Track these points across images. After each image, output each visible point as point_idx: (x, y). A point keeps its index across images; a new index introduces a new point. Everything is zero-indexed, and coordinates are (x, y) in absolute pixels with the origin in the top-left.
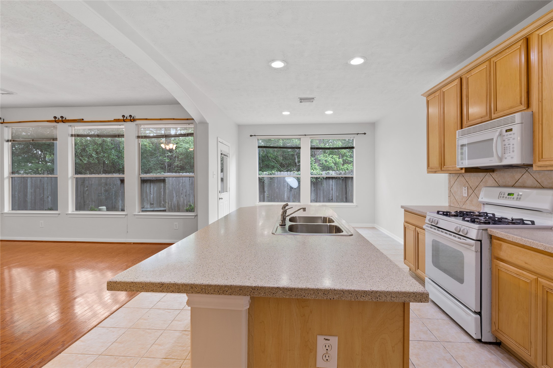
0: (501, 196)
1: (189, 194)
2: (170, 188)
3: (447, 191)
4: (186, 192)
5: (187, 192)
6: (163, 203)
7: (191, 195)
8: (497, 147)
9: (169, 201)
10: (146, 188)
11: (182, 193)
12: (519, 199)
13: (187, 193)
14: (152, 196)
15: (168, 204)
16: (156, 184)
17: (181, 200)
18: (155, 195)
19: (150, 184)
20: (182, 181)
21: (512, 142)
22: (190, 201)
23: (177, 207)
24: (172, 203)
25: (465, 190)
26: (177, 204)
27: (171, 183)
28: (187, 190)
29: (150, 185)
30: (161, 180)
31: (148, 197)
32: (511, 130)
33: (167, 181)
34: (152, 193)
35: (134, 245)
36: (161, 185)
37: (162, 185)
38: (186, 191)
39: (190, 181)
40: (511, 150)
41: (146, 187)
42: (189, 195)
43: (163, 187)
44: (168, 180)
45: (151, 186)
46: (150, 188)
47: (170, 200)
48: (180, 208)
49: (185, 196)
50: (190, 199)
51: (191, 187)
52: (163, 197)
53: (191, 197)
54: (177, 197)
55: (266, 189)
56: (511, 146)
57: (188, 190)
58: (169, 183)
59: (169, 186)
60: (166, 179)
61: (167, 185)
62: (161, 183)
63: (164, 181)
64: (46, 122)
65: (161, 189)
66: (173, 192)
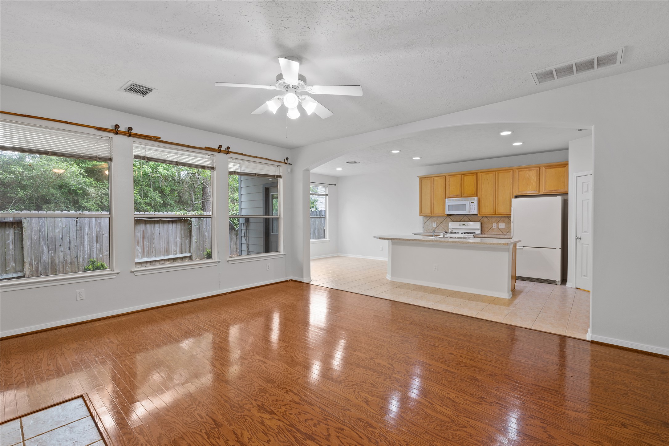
0: (460, 225)
1: (75, 246)
2: (34, 237)
3: (422, 225)
4: (70, 243)
5: (72, 242)
6: (14, 265)
7: (80, 247)
8: (467, 207)
9: (31, 259)
11: (62, 245)
12: (467, 226)
13: (72, 244)
15: (31, 264)
17: (59, 256)
20: (60, 225)
21: (474, 206)
22: (78, 256)
23: (51, 268)
24: (38, 263)
25: (435, 224)
26: (51, 264)
27: (35, 228)
28: (72, 239)
30: (7, 224)
32: (473, 202)
33: (25, 225)
35: (231, 294)
36: (7, 233)
38: (70, 240)
39: (78, 224)
40: (474, 209)
44: (27, 222)
47: (34, 259)
48: (57, 269)
49: (68, 249)
50: (79, 253)
51: (79, 233)
52: (13, 253)
53: (81, 249)
54: (50, 252)
55: (194, 233)
56: (474, 208)
58: (32, 228)
59: (33, 233)
60: (23, 221)
61: (26, 232)
62: (7, 229)
63: (18, 224)
64: (94, 129)
65: (9, 239)
66: (41, 243)
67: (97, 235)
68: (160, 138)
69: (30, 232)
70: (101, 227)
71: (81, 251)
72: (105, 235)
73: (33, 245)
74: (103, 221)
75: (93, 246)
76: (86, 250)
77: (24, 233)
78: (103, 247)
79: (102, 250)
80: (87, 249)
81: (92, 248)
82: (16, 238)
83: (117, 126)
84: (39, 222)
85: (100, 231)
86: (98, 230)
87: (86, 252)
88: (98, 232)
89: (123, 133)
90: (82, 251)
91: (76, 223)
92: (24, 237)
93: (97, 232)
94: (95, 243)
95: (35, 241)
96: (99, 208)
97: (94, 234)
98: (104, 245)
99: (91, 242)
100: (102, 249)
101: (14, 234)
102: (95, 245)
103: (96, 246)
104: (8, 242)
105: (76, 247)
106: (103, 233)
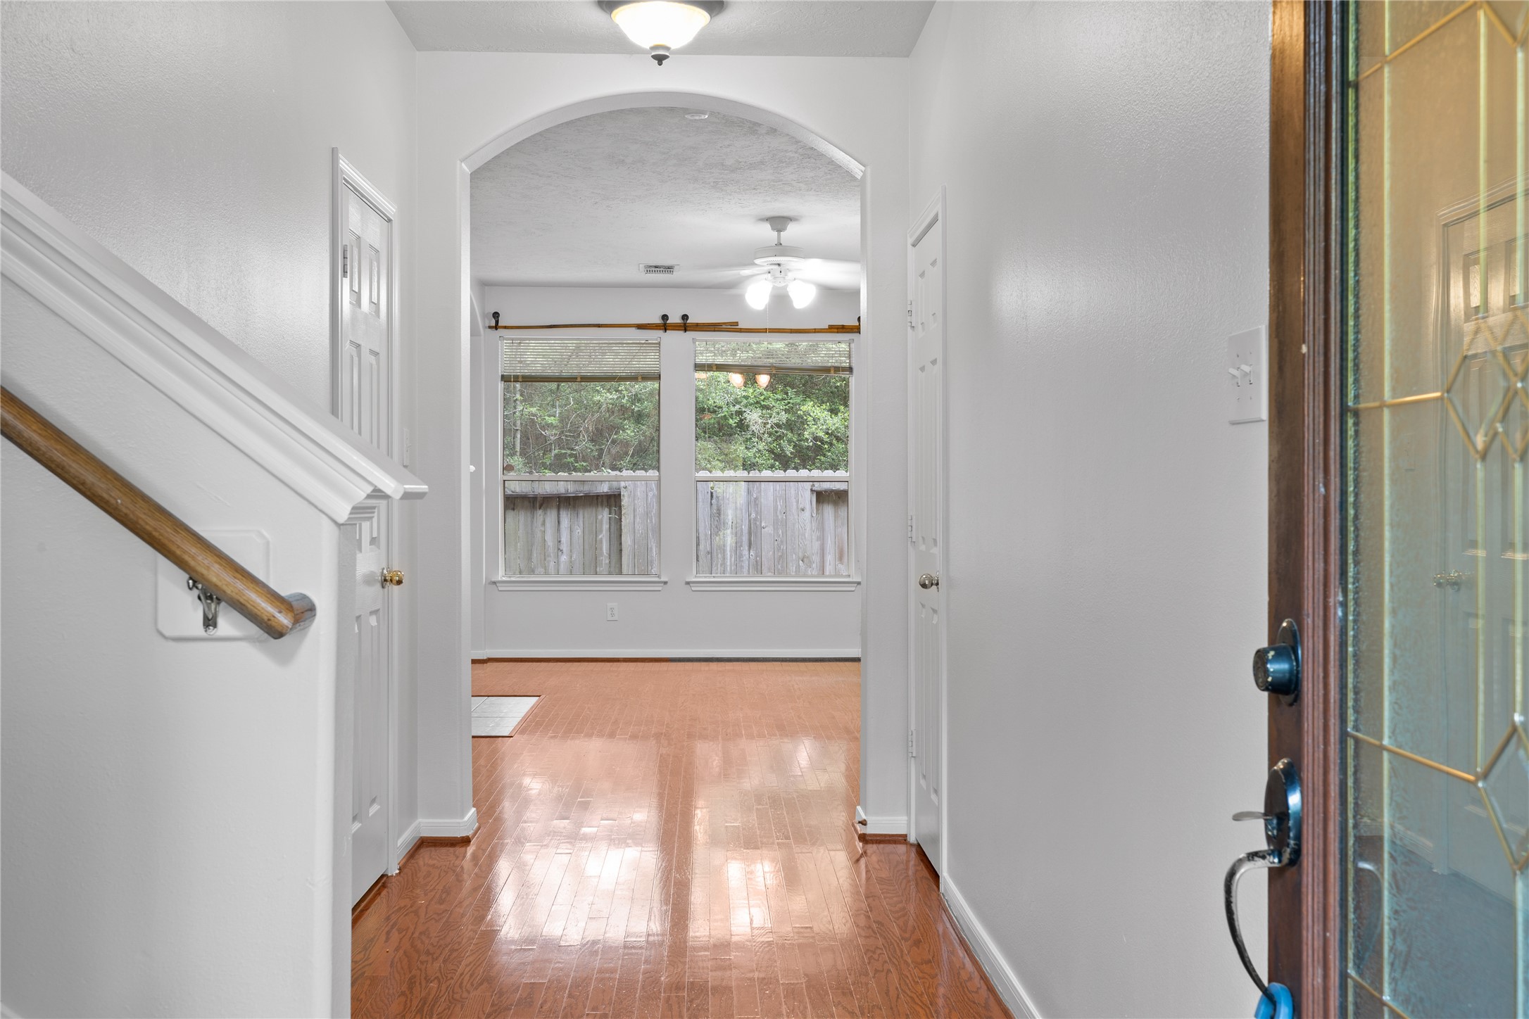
2: (639, 528)
7: (717, 555)
10: (543, 529)
14: (564, 558)
16: (581, 512)
18: (574, 557)
19: (559, 514)
27: (640, 510)
29: (559, 517)
30: (600, 500)
31: (549, 562)
33: (625, 502)
34: (564, 547)
36: (600, 517)
37: (604, 515)
39: (714, 501)
41: (544, 524)
42: (710, 553)
43: (608, 526)
44: (629, 496)
45: (561, 519)
46: (559, 530)
51: (716, 523)
52: (607, 561)
57: (706, 535)
58: (634, 511)
59: (638, 520)
60: (622, 494)
61: (627, 516)
62: (600, 509)
63: (612, 500)
64: (634, 328)
65: (601, 531)
66: (649, 542)
67: (750, 528)
68: (737, 324)
69: (632, 518)
70: (759, 509)
71: (719, 566)
72: (766, 529)
73: (636, 547)
74: (763, 494)
75: (741, 556)
76: (728, 563)
77: (623, 517)
78: (763, 559)
79: (759, 567)
80: (731, 561)
81: (740, 561)
82: (612, 527)
83: (665, 317)
84: (647, 495)
85: (755, 519)
86: (753, 515)
87: (728, 569)
88: (752, 521)
89: (675, 327)
90: (721, 565)
91: (711, 500)
92: (623, 528)
93: (750, 521)
94: (747, 548)
95: (640, 536)
96: (775, 460)
97: (743, 527)
98: (763, 553)
99: (738, 545)
100: (759, 564)
101: (610, 519)
102: (746, 552)
103: (747, 556)
104: (600, 537)
105: (710, 556)
106: (763, 524)
